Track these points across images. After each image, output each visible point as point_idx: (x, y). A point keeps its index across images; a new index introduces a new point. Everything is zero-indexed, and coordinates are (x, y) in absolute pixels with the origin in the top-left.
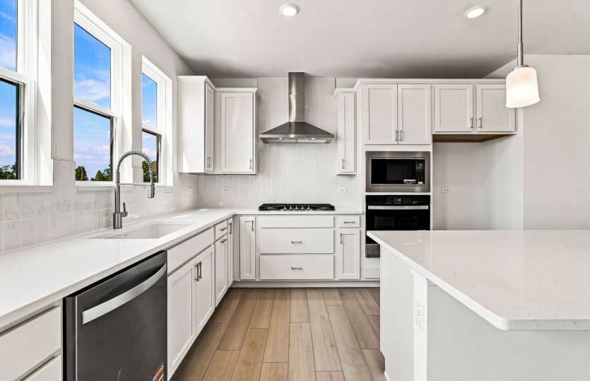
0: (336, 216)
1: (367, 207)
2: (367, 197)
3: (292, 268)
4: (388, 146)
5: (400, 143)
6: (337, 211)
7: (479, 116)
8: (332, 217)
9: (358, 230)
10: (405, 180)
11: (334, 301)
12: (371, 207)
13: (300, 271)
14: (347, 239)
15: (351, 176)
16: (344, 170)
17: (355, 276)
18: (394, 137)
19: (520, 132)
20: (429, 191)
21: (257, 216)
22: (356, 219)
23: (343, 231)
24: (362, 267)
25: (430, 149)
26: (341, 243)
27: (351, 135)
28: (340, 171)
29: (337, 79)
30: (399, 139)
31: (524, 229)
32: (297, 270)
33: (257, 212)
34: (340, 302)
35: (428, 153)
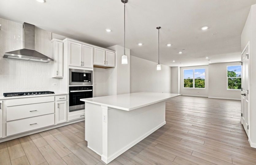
0: (55, 96)
1: (70, 91)
2: (70, 87)
3: (30, 125)
4: (78, 67)
5: (83, 66)
6: (56, 94)
7: (106, 61)
8: (54, 97)
9: (66, 101)
10: (84, 81)
11: (57, 133)
12: (71, 91)
13: (36, 125)
14: (61, 105)
15: (60, 78)
16: (57, 76)
17: (65, 121)
18: (80, 64)
19: (116, 67)
20: (92, 84)
21: (3, 100)
22: (65, 97)
23: (59, 102)
24: (68, 116)
25: (92, 70)
26: (58, 108)
27: (61, 61)
28: (55, 76)
29: (52, 33)
30: (82, 65)
31: (117, 94)
32: (33, 125)
33: (3, 97)
34: (60, 133)
35: (92, 71)
